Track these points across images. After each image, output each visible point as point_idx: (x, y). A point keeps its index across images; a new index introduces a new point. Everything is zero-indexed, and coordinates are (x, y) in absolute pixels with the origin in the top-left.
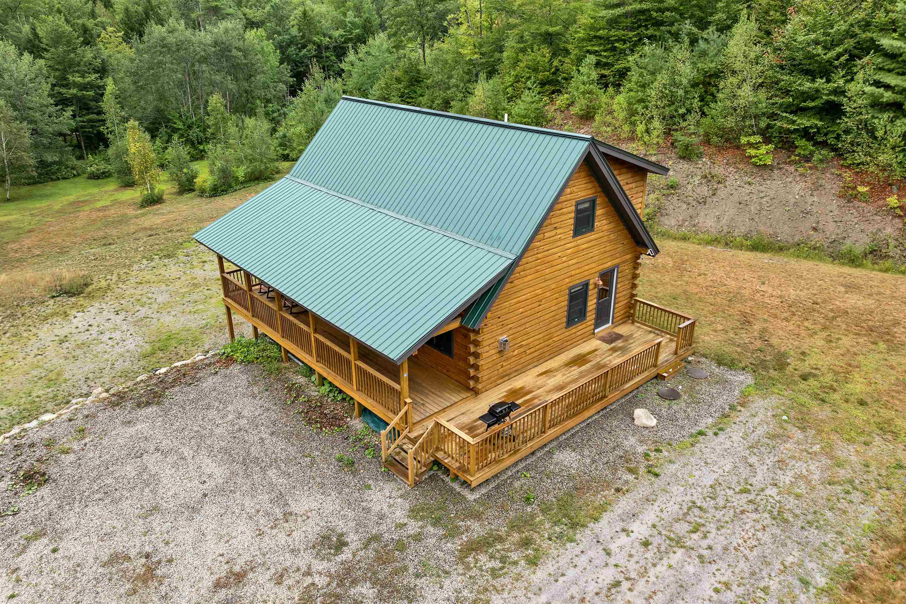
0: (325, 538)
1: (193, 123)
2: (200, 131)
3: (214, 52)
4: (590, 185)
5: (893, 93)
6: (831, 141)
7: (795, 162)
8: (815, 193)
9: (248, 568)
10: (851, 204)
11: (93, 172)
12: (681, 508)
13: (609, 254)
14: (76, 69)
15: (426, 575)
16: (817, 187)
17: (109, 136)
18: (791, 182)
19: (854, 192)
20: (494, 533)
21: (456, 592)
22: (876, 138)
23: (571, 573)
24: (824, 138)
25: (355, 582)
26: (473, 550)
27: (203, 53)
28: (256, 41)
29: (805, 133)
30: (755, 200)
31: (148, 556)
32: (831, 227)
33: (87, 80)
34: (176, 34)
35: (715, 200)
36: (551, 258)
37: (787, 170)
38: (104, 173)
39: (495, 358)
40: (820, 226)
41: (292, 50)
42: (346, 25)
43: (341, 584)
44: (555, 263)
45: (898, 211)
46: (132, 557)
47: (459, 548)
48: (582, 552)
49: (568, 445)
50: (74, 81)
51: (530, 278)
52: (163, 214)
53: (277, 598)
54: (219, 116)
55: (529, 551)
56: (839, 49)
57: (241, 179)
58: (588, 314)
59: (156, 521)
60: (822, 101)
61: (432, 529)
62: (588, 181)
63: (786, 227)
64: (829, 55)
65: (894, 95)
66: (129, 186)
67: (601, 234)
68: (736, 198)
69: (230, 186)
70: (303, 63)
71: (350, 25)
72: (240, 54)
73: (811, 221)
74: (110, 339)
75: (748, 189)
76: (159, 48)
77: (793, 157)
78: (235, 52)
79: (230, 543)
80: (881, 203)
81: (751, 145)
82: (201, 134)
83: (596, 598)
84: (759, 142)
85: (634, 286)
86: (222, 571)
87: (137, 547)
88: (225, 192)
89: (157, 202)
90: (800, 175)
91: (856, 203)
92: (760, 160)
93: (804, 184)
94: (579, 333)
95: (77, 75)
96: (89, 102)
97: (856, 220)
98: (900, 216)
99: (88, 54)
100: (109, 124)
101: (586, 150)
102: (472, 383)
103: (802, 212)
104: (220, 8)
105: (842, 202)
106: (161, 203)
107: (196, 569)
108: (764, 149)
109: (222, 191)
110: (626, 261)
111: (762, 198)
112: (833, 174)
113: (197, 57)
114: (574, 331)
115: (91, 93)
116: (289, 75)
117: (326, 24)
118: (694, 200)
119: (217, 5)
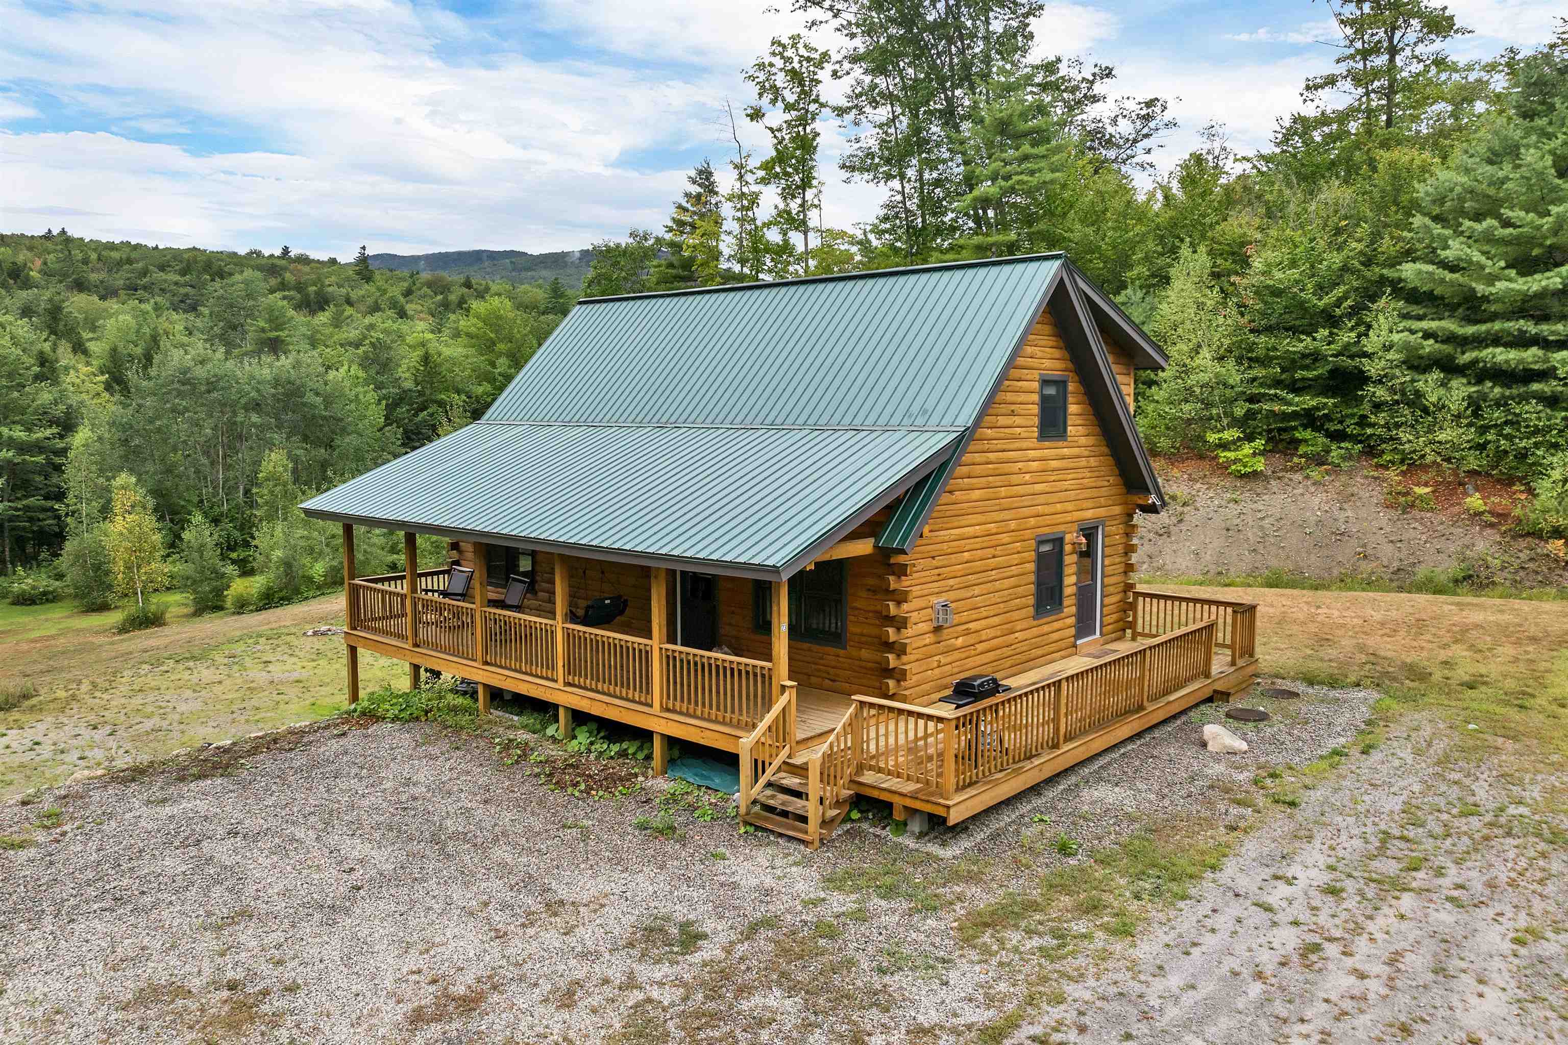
0: (652, 930)
1: (222, 515)
2: (235, 527)
3: (274, 395)
4: (1057, 353)
5: (1436, 342)
6: (1352, 430)
7: (1299, 468)
8: (1345, 506)
9: (484, 987)
10: (1409, 516)
11: (24, 591)
12: (1367, 843)
13: (1088, 493)
14: (17, 418)
15: (900, 969)
16: (1347, 498)
17: (69, 520)
18: (1302, 495)
19: (1410, 498)
20: (1019, 899)
21: (982, 987)
22: (1425, 410)
23: (1209, 940)
24: (1339, 427)
25: (743, 990)
26: (987, 925)
27: (253, 394)
28: (347, 383)
29: (1310, 419)
30: (1251, 523)
31: (232, 986)
32: (1387, 551)
33: (35, 436)
34: (209, 366)
35: (1184, 528)
36: (1006, 467)
37: (1291, 480)
38: (45, 593)
39: (927, 641)
40: (1370, 551)
41: (402, 411)
42: (495, 379)
43: (714, 994)
44: (1015, 479)
45: (1488, 517)
46: (194, 990)
47: (956, 924)
48: (1214, 911)
49: (1101, 779)
50: (10, 438)
51: (976, 494)
52: (167, 636)
53: (569, 1028)
54: (279, 488)
55: (1106, 919)
56: (1339, 291)
57: (317, 578)
58: (1066, 602)
59: (247, 935)
60: (1329, 367)
61: (883, 903)
62: (1055, 344)
63: (1313, 558)
64: (1326, 300)
65: (1437, 346)
66: (93, 611)
67: (1076, 451)
68: (1218, 521)
69: (297, 591)
70: (420, 433)
71: (500, 378)
72: (319, 400)
73: (1351, 547)
74: (81, 758)
75: (1234, 509)
76: (176, 386)
77: (1296, 460)
78: (310, 398)
79: (432, 953)
80: (1456, 509)
81: (1224, 446)
82: (237, 534)
83: (1285, 971)
84: (1239, 439)
85: (1129, 568)
86: (427, 996)
87: (205, 974)
88: (286, 600)
89: (153, 624)
90: (1314, 484)
91: (1415, 512)
92: (1245, 466)
93: (1324, 494)
94: (1055, 636)
95: (19, 427)
96: (31, 476)
97: (1424, 537)
98: (1492, 525)
99: (45, 396)
100: (70, 499)
101: (1055, 275)
102: (891, 683)
103: (1333, 533)
104: (283, 341)
105: (1394, 514)
106: (160, 625)
107: (360, 998)
108: (1247, 449)
109: (282, 599)
110: (1113, 517)
111: (1262, 519)
112: (1366, 477)
113: (243, 401)
114: (1046, 628)
115: (40, 459)
116: (399, 443)
117: (462, 374)
118: (1149, 531)
119: (278, 337)
